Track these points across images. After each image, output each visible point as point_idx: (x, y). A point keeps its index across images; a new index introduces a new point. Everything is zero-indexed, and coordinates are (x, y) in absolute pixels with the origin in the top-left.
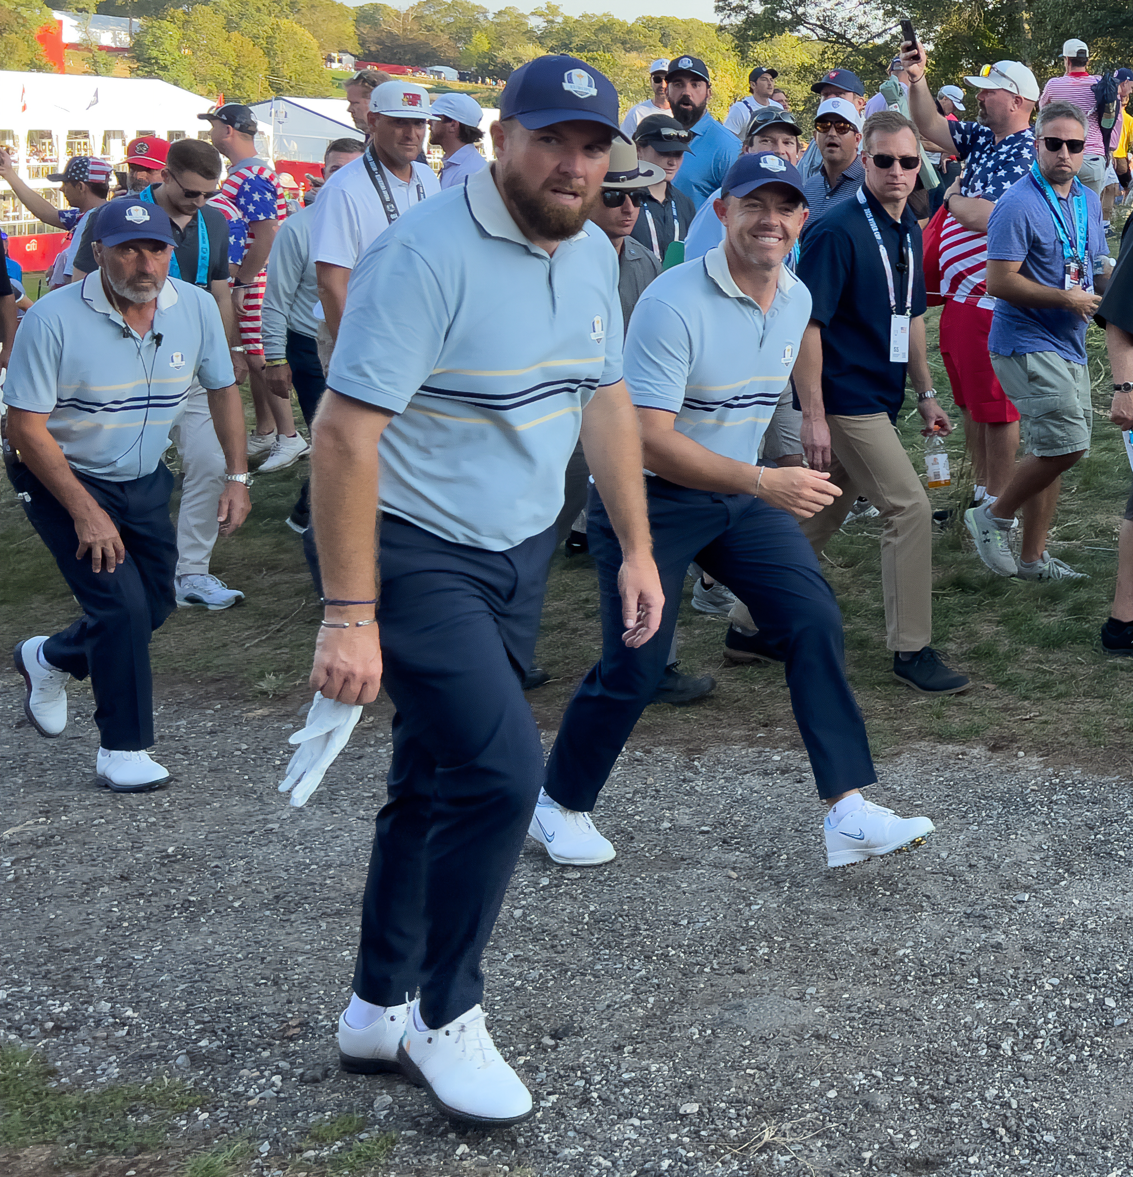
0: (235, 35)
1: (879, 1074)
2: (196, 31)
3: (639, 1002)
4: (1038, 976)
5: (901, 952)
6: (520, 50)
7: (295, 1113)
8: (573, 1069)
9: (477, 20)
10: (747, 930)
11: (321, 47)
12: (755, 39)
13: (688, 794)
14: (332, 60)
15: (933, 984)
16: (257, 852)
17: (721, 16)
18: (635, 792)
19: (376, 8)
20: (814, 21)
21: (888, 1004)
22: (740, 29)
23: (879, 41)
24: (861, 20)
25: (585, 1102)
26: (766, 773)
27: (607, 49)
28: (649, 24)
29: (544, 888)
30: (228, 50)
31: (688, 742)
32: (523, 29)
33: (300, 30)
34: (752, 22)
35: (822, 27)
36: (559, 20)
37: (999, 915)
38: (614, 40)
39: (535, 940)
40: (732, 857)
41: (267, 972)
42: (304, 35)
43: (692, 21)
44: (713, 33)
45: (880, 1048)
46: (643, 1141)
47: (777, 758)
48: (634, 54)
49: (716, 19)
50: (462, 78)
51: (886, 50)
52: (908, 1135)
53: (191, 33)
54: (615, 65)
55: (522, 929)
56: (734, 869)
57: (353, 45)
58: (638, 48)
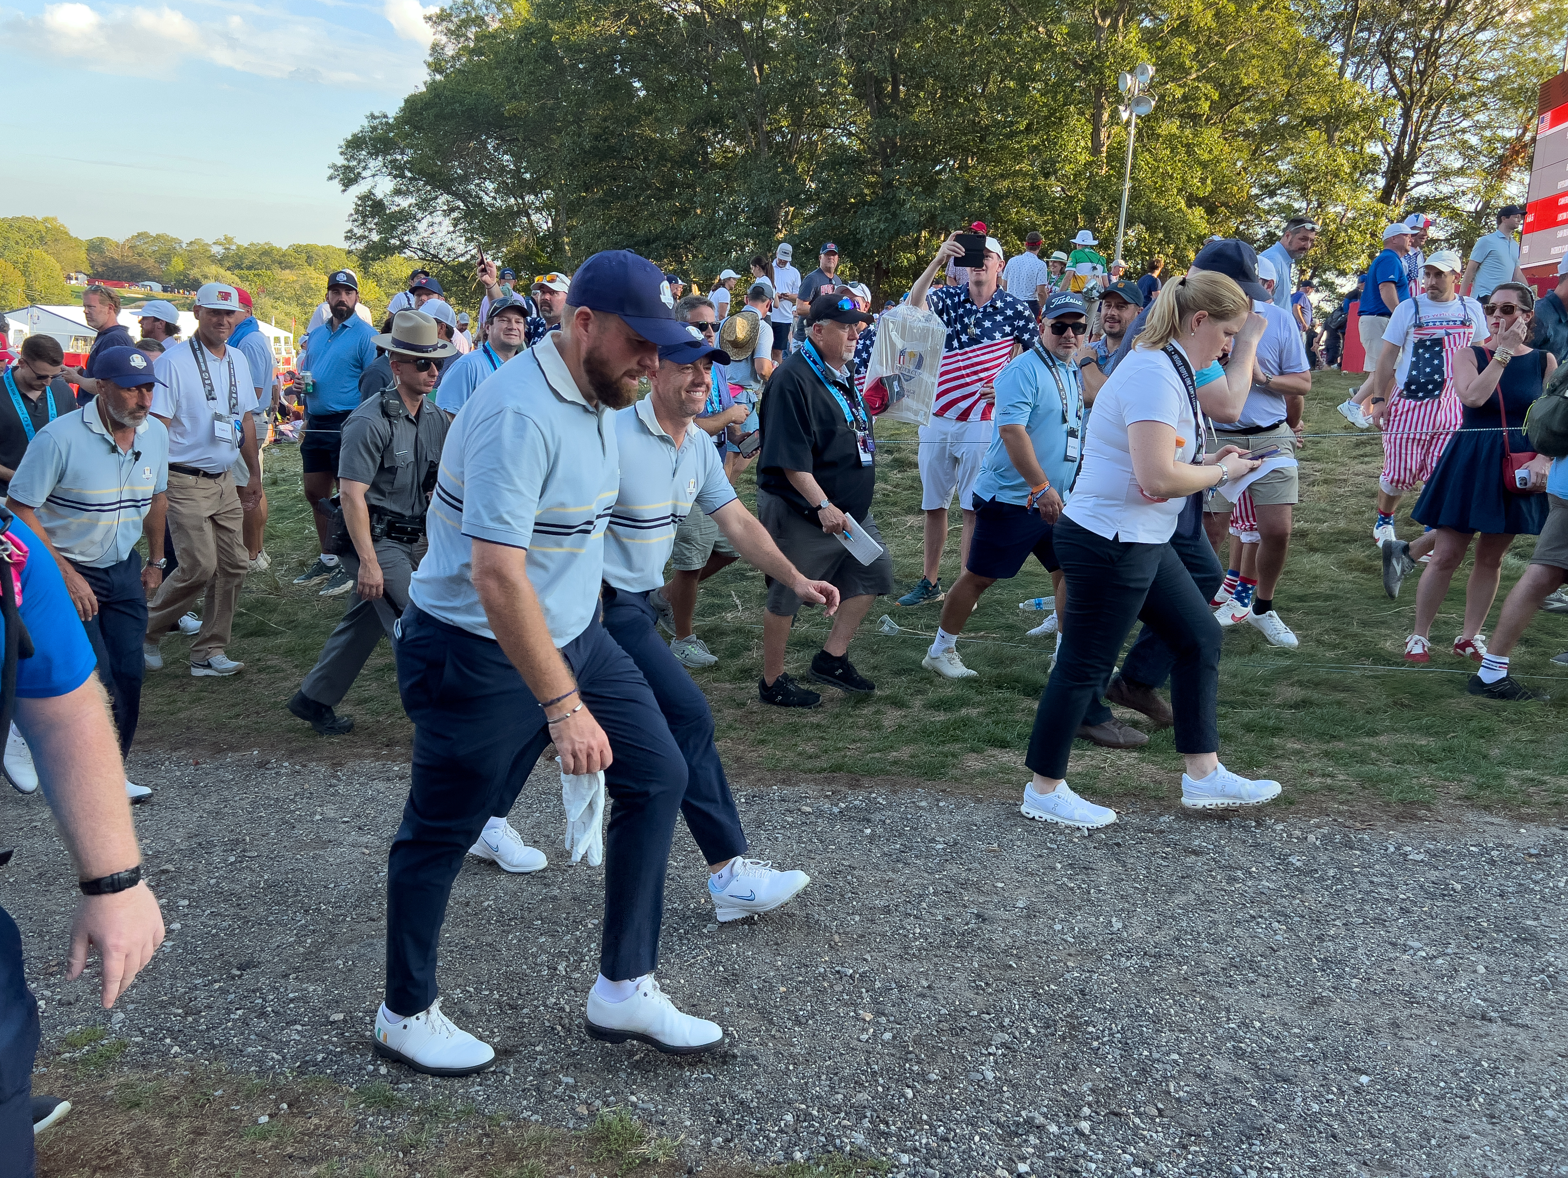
1: (472, 990)
3: (300, 943)
4: (583, 918)
5: (486, 904)
6: (206, 269)
7: (56, 1027)
8: (254, 991)
9: (174, 248)
11: (63, 269)
12: (373, 259)
13: (333, 795)
14: (70, 278)
15: (509, 925)
16: (25, 843)
17: (349, 243)
18: (296, 795)
19: (102, 240)
20: (415, 246)
21: (477, 940)
22: (363, 252)
23: (462, 260)
24: (450, 245)
25: (263, 1015)
27: (268, 268)
28: (298, 249)
29: (231, 864)
31: (333, 758)
32: (208, 254)
33: (48, 258)
34: (372, 247)
35: (421, 250)
36: (234, 247)
37: (555, 876)
38: (273, 262)
39: (225, 901)
40: (365, 839)
41: (34, 928)
42: (50, 260)
44: (344, 255)
45: (472, 971)
46: (304, 1041)
47: (396, 768)
48: (288, 271)
49: (346, 245)
50: (165, 290)
51: (467, 265)
54: (274, 279)
55: (216, 892)
56: (366, 847)
57: (86, 267)
58: (290, 267)
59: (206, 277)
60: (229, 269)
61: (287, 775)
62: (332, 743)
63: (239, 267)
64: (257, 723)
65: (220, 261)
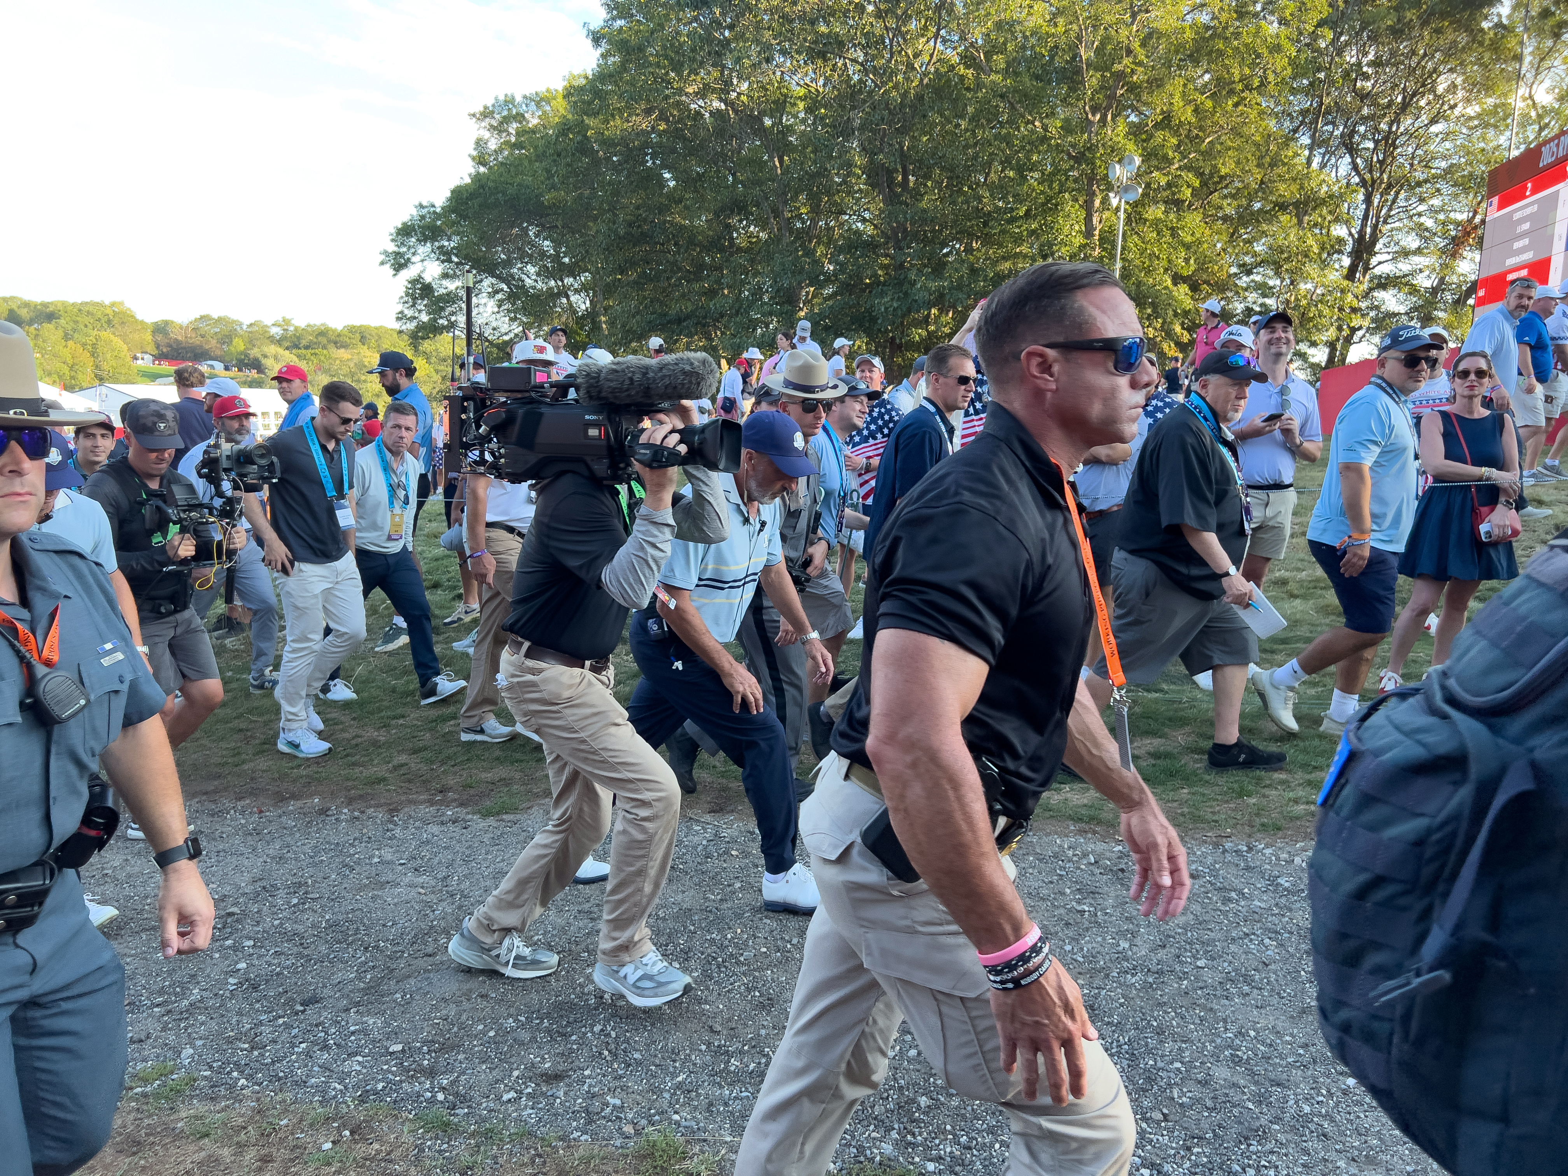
0: (70, 343)
1: (523, 1019)
2: (44, 341)
6: (266, 349)
9: (235, 330)
10: (432, 927)
11: (129, 350)
12: (423, 339)
13: (390, 839)
14: (137, 359)
17: (400, 323)
18: (355, 839)
19: (166, 323)
22: (413, 332)
26: (442, 823)
27: (324, 347)
28: (352, 330)
30: (66, 354)
31: (390, 804)
32: (267, 335)
33: (115, 339)
34: (421, 327)
36: (292, 328)
38: (329, 341)
39: (289, 940)
40: (420, 880)
42: (117, 342)
43: (381, 327)
44: (395, 335)
48: (343, 350)
49: (397, 326)
52: (543, 1058)
53: (40, 342)
54: (330, 358)
56: (422, 887)
57: (151, 348)
58: (345, 346)
59: (265, 356)
60: (287, 348)
61: (347, 821)
62: (389, 791)
63: (296, 346)
64: (317, 772)
65: (279, 342)
